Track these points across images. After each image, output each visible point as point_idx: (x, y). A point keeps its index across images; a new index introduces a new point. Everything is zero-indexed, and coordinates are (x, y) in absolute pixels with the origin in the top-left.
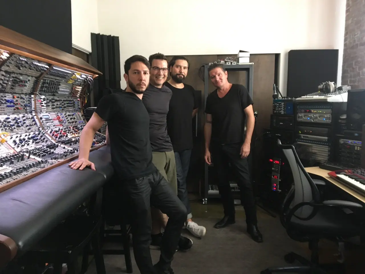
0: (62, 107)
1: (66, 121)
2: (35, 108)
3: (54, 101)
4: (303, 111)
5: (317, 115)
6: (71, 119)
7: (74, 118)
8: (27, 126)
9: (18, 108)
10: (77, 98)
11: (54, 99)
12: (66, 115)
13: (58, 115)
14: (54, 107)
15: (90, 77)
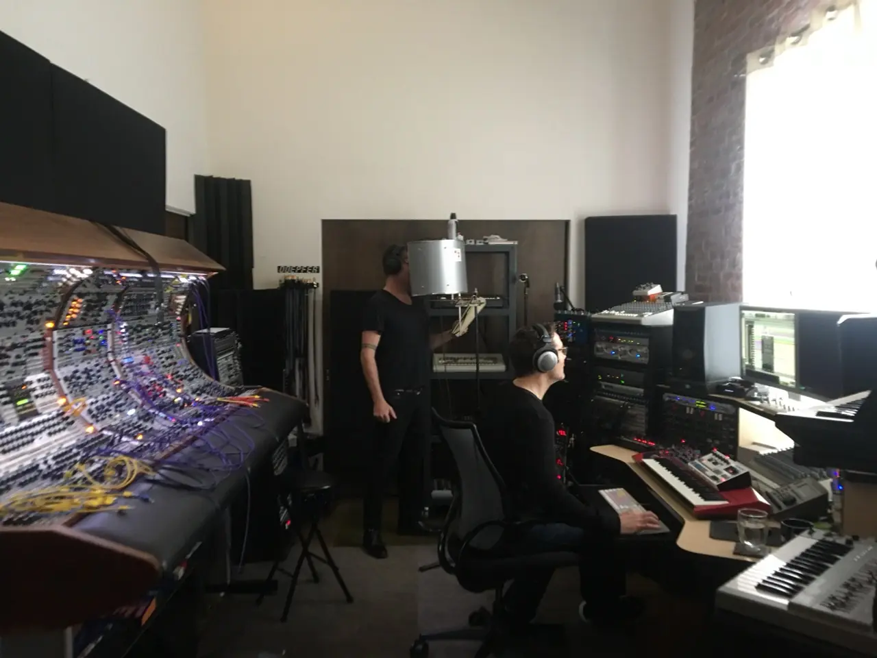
0: (152, 339)
1: (160, 363)
2: (113, 347)
3: (139, 328)
4: (604, 338)
5: (627, 348)
6: (167, 358)
8: (103, 382)
9: (89, 352)
11: (140, 326)
12: (158, 353)
13: (146, 355)
14: (140, 339)
15: (202, 277)
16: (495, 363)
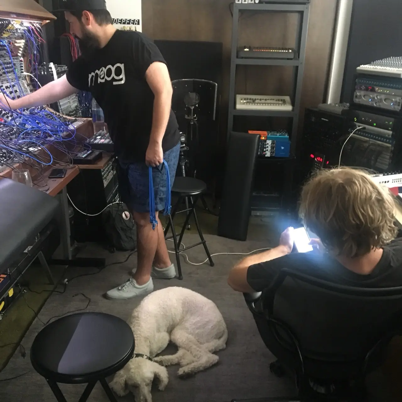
4: (363, 87)
5: (383, 97)
7: (16, 91)
10: (18, 57)
15: (37, 24)
16: (284, 104)
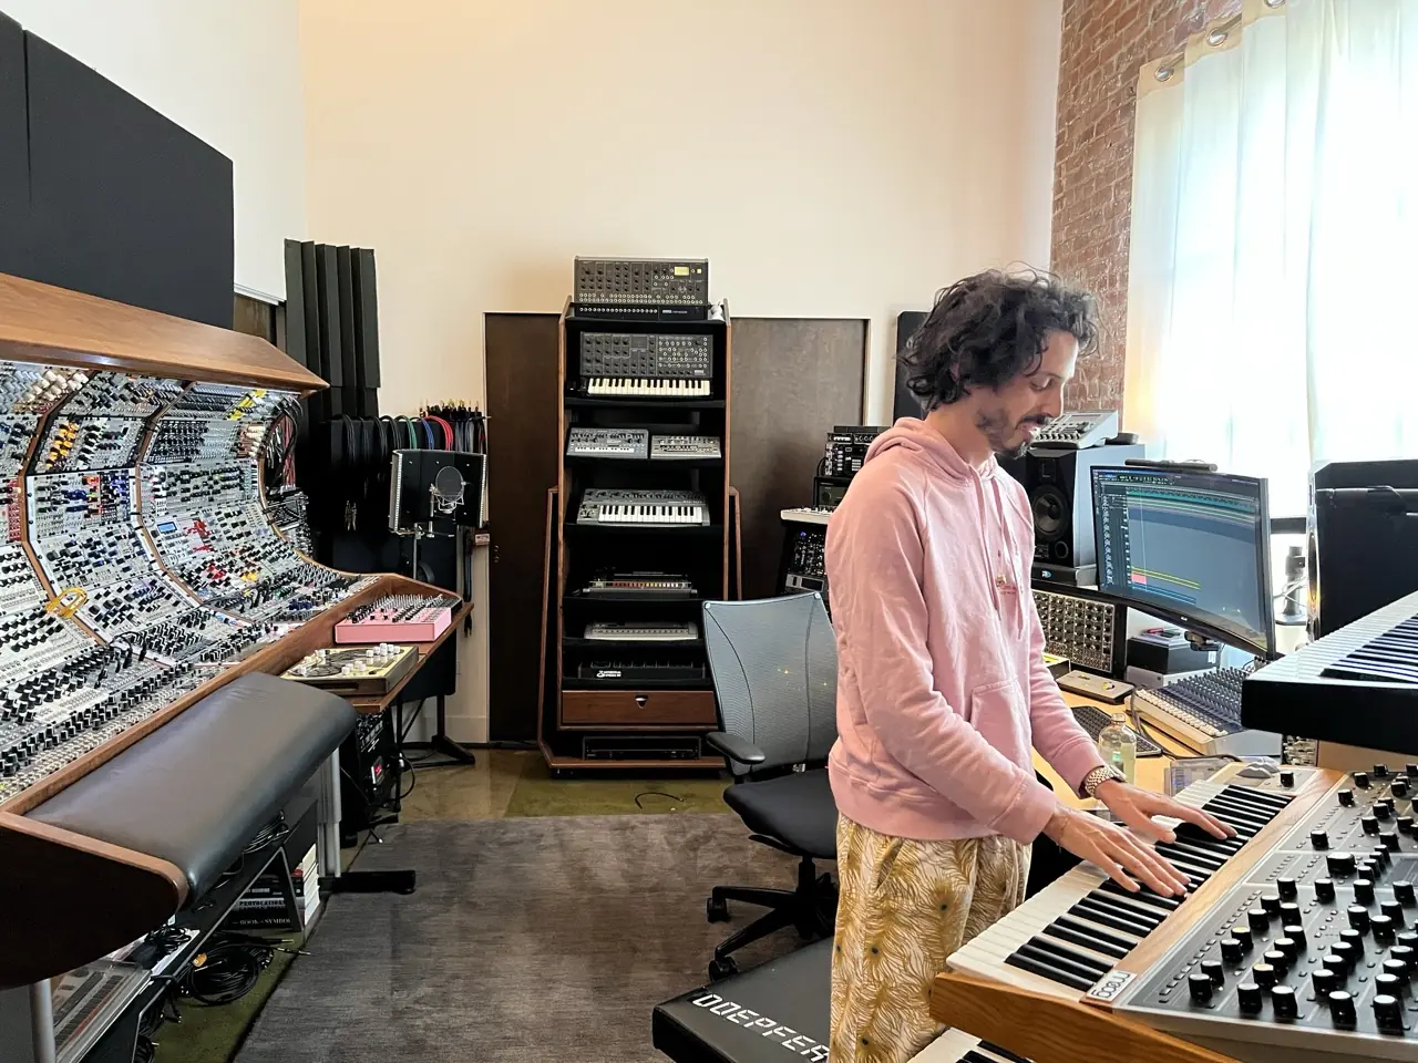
0: (209, 493)
1: (222, 533)
2: (139, 505)
3: (187, 477)
6: (235, 525)
7: (244, 523)
8: (120, 562)
10: (249, 459)
11: (188, 472)
12: (219, 516)
13: (199, 519)
15: (291, 397)
